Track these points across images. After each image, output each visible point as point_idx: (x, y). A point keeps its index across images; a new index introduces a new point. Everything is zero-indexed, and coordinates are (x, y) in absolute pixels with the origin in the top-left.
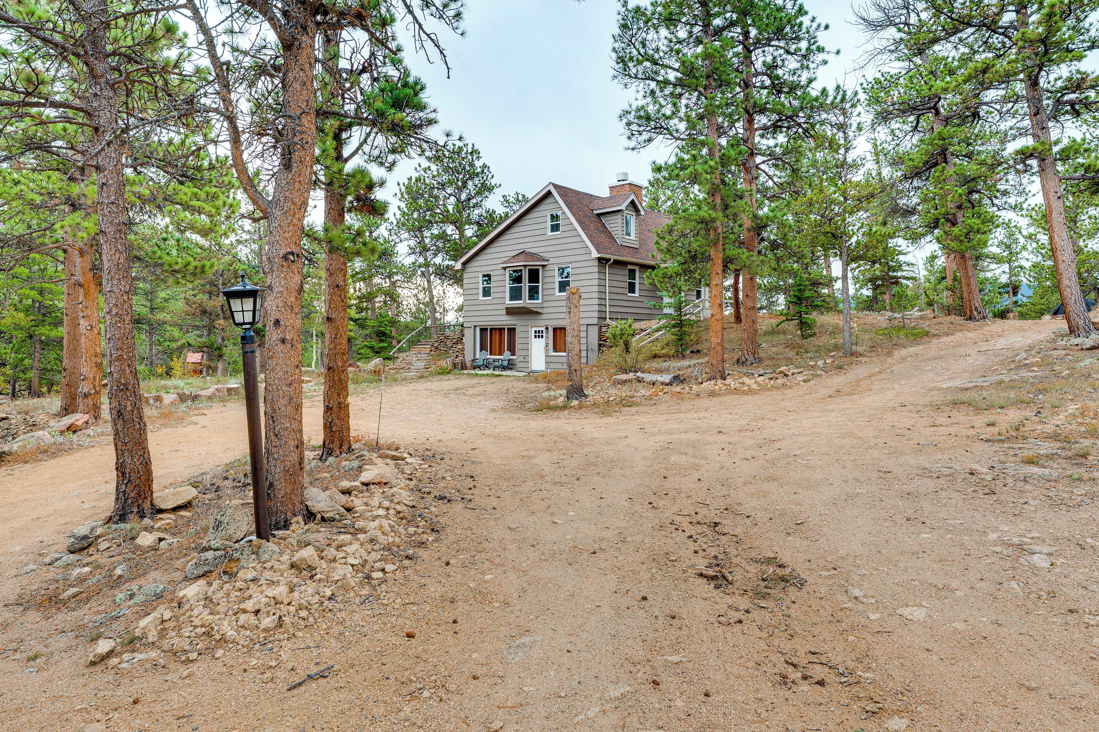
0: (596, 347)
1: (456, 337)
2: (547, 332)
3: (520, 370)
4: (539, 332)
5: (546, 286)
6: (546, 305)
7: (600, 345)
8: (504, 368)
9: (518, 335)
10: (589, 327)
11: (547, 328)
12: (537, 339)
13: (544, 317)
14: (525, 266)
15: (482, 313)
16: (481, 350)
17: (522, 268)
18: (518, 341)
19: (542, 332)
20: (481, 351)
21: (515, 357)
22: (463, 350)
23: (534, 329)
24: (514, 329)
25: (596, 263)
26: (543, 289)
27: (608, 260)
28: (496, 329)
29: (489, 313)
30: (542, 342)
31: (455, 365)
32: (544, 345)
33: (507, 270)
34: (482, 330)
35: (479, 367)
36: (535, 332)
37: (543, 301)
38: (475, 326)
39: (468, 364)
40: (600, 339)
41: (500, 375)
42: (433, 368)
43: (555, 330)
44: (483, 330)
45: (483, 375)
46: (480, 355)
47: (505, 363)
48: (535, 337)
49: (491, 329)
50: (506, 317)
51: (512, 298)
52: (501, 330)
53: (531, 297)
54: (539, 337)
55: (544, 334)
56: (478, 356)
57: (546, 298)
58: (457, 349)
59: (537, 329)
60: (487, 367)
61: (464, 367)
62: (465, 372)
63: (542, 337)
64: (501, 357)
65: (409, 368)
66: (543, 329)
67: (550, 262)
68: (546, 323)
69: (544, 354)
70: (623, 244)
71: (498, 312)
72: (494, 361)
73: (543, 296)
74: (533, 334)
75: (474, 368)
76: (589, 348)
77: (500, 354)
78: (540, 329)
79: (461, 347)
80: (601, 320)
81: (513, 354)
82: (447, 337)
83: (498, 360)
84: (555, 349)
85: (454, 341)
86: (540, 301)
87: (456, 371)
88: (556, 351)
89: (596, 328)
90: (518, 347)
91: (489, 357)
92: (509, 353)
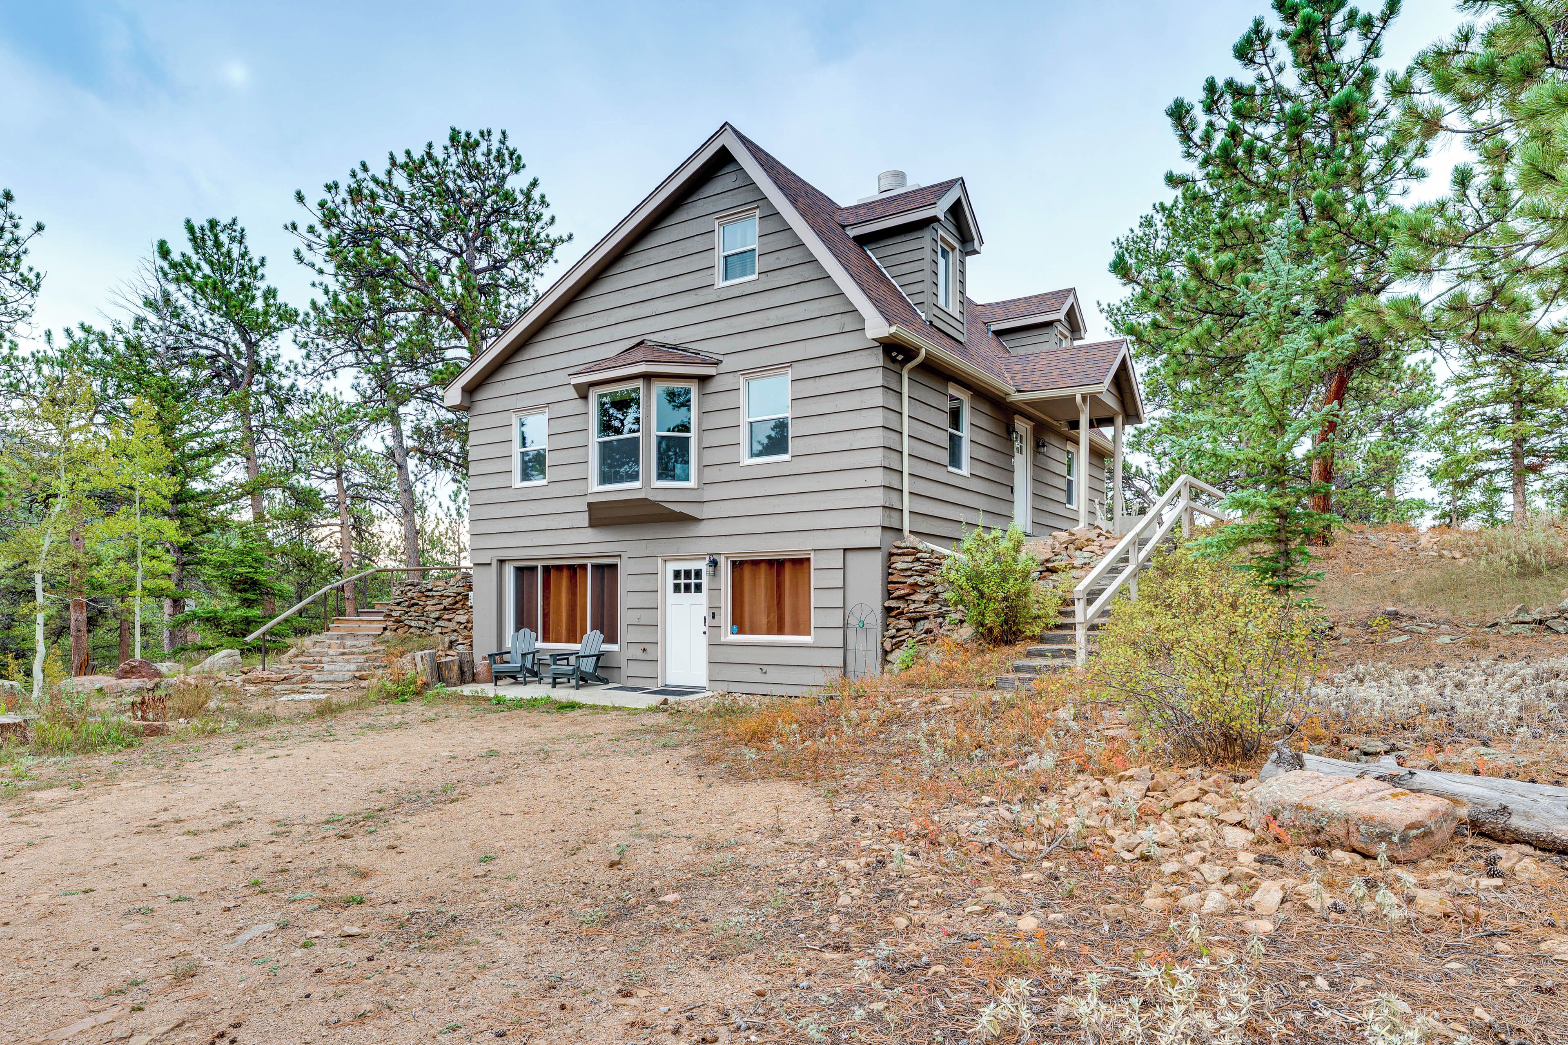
0: (876, 618)
1: (451, 592)
2: (714, 574)
3: (632, 683)
4: (688, 574)
5: (711, 439)
6: (710, 493)
7: (888, 610)
8: (584, 680)
9: (624, 584)
10: (850, 556)
11: (714, 563)
12: (683, 595)
13: (703, 529)
14: (648, 377)
15: (522, 525)
16: (520, 624)
17: (640, 383)
18: (624, 600)
19: (698, 574)
20: (517, 630)
21: (614, 648)
22: (468, 626)
23: (672, 567)
24: (614, 567)
25: (877, 358)
26: (702, 449)
27: (909, 352)
28: (559, 568)
29: (541, 523)
30: (698, 602)
31: (439, 672)
32: (704, 611)
33: (593, 395)
34: (520, 571)
35: (512, 676)
36: (677, 574)
37: (703, 484)
38: (501, 562)
39: (481, 665)
40: (888, 594)
41: (572, 706)
42: (380, 680)
43: (737, 566)
44: (524, 573)
45: (519, 704)
46: (515, 639)
47: (587, 666)
48: (677, 588)
49: (546, 569)
50: (591, 535)
51: (605, 479)
52: (574, 571)
53: (665, 472)
54: (687, 588)
55: (705, 580)
56: (508, 644)
57: (711, 475)
58: (452, 625)
59: (683, 566)
60: (535, 674)
61: (467, 675)
62: (467, 690)
63: (698, 588)
64: (576, 647)
65: (309, 679)
66: (703, 565)
67: (722, 368)
68: (712, 546)
69: (704, 641)
70: (937, 322)
71: (565, 522)
72: (557, 657)
73: (702, 467)
74: (670, 581)
75: (497, 678)
76: (852, 621)
77: (573, 637)
78: (692, 566)
79: (463, 619)
80: (890, 535)
81: (611, 638)
82: (426, 594)
83: (565, 656)
84: (739, 624)
85: (446, 602)
86: (692, 483)
87: (440, 688)
88: (741, 631)
89: (876, 561)
90: (624, 617)
91: (540, 645)
92: (598, 635)
